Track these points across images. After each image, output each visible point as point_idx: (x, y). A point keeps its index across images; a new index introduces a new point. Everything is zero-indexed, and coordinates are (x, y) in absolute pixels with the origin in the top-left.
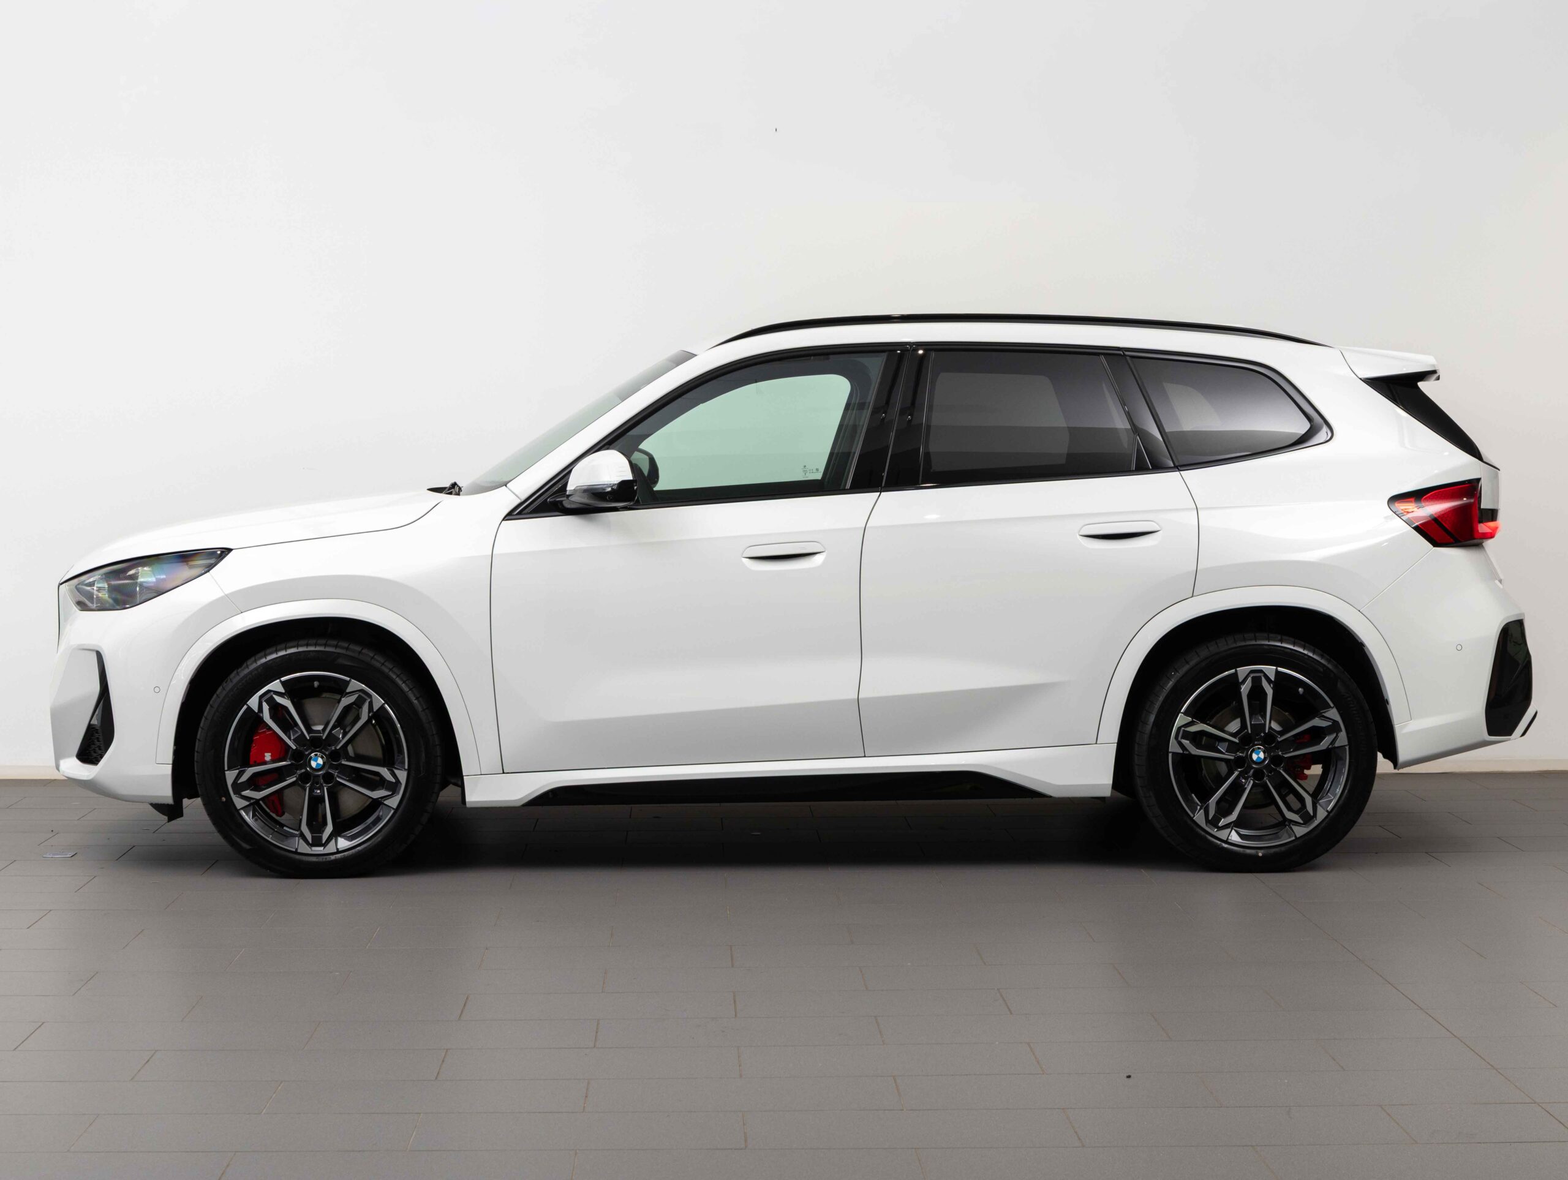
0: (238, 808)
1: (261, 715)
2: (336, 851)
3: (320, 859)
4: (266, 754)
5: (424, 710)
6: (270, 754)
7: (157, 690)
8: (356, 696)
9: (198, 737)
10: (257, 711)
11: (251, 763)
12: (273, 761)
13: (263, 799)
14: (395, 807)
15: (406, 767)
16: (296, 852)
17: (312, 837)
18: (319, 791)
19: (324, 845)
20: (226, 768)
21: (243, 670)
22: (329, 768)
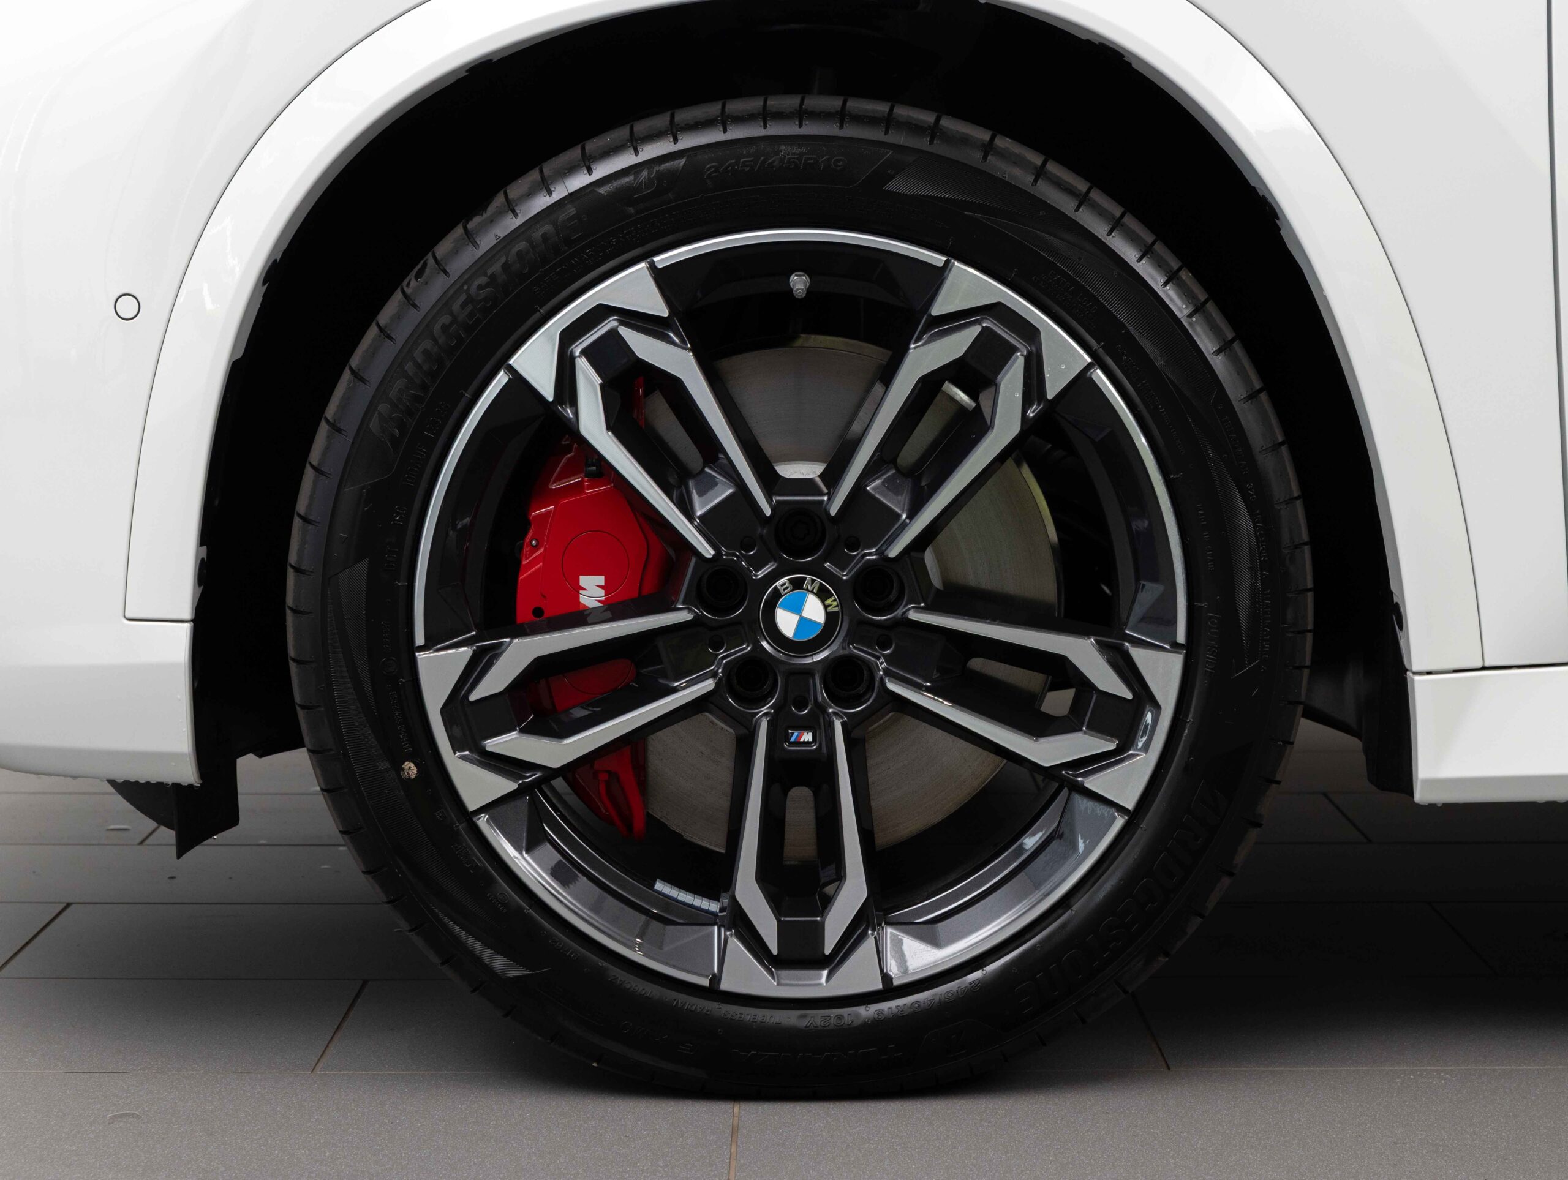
0: (472, 806)
1: (570, 414)
2: (879, 985)
3: (816, 1018)
4: (585, 581)
5: (1252, 396)
6: (600, 580)
7: (127, 307)
8: (974, 331)
9: (301, 506)
10: (550, 399)
11: (519, 620)
12: (614, 610)
13: (568, 770)
14: (1130, 805)
15: (1181, 638)
16: (713, 992)
17: (781, 926)
18: (807, 737)
19: (832, 962)
20: (420, 639)
21: (492, 221)
22: (851, 638)
